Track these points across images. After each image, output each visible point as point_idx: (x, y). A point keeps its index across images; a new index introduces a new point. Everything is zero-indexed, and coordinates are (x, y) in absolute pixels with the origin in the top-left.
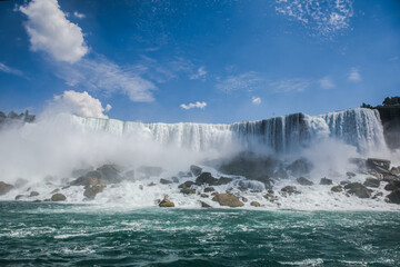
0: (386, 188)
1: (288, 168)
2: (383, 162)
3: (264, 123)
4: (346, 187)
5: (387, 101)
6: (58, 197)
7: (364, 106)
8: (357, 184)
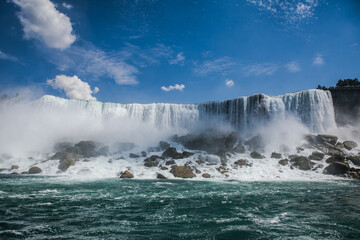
0: (327, 161)
1: (247, 143)
2: (331, 137)
3: (228, 102)
4: (291, 161)
5: (340, 83)
6: (34, 170)
7: (319, 88)
8: (302, 158)
